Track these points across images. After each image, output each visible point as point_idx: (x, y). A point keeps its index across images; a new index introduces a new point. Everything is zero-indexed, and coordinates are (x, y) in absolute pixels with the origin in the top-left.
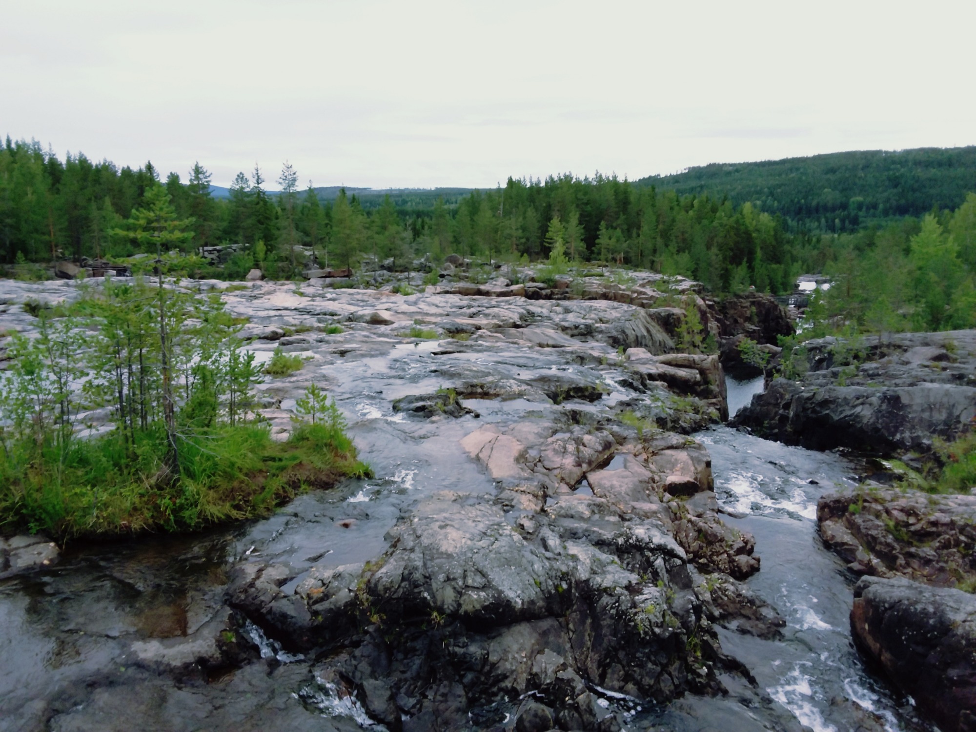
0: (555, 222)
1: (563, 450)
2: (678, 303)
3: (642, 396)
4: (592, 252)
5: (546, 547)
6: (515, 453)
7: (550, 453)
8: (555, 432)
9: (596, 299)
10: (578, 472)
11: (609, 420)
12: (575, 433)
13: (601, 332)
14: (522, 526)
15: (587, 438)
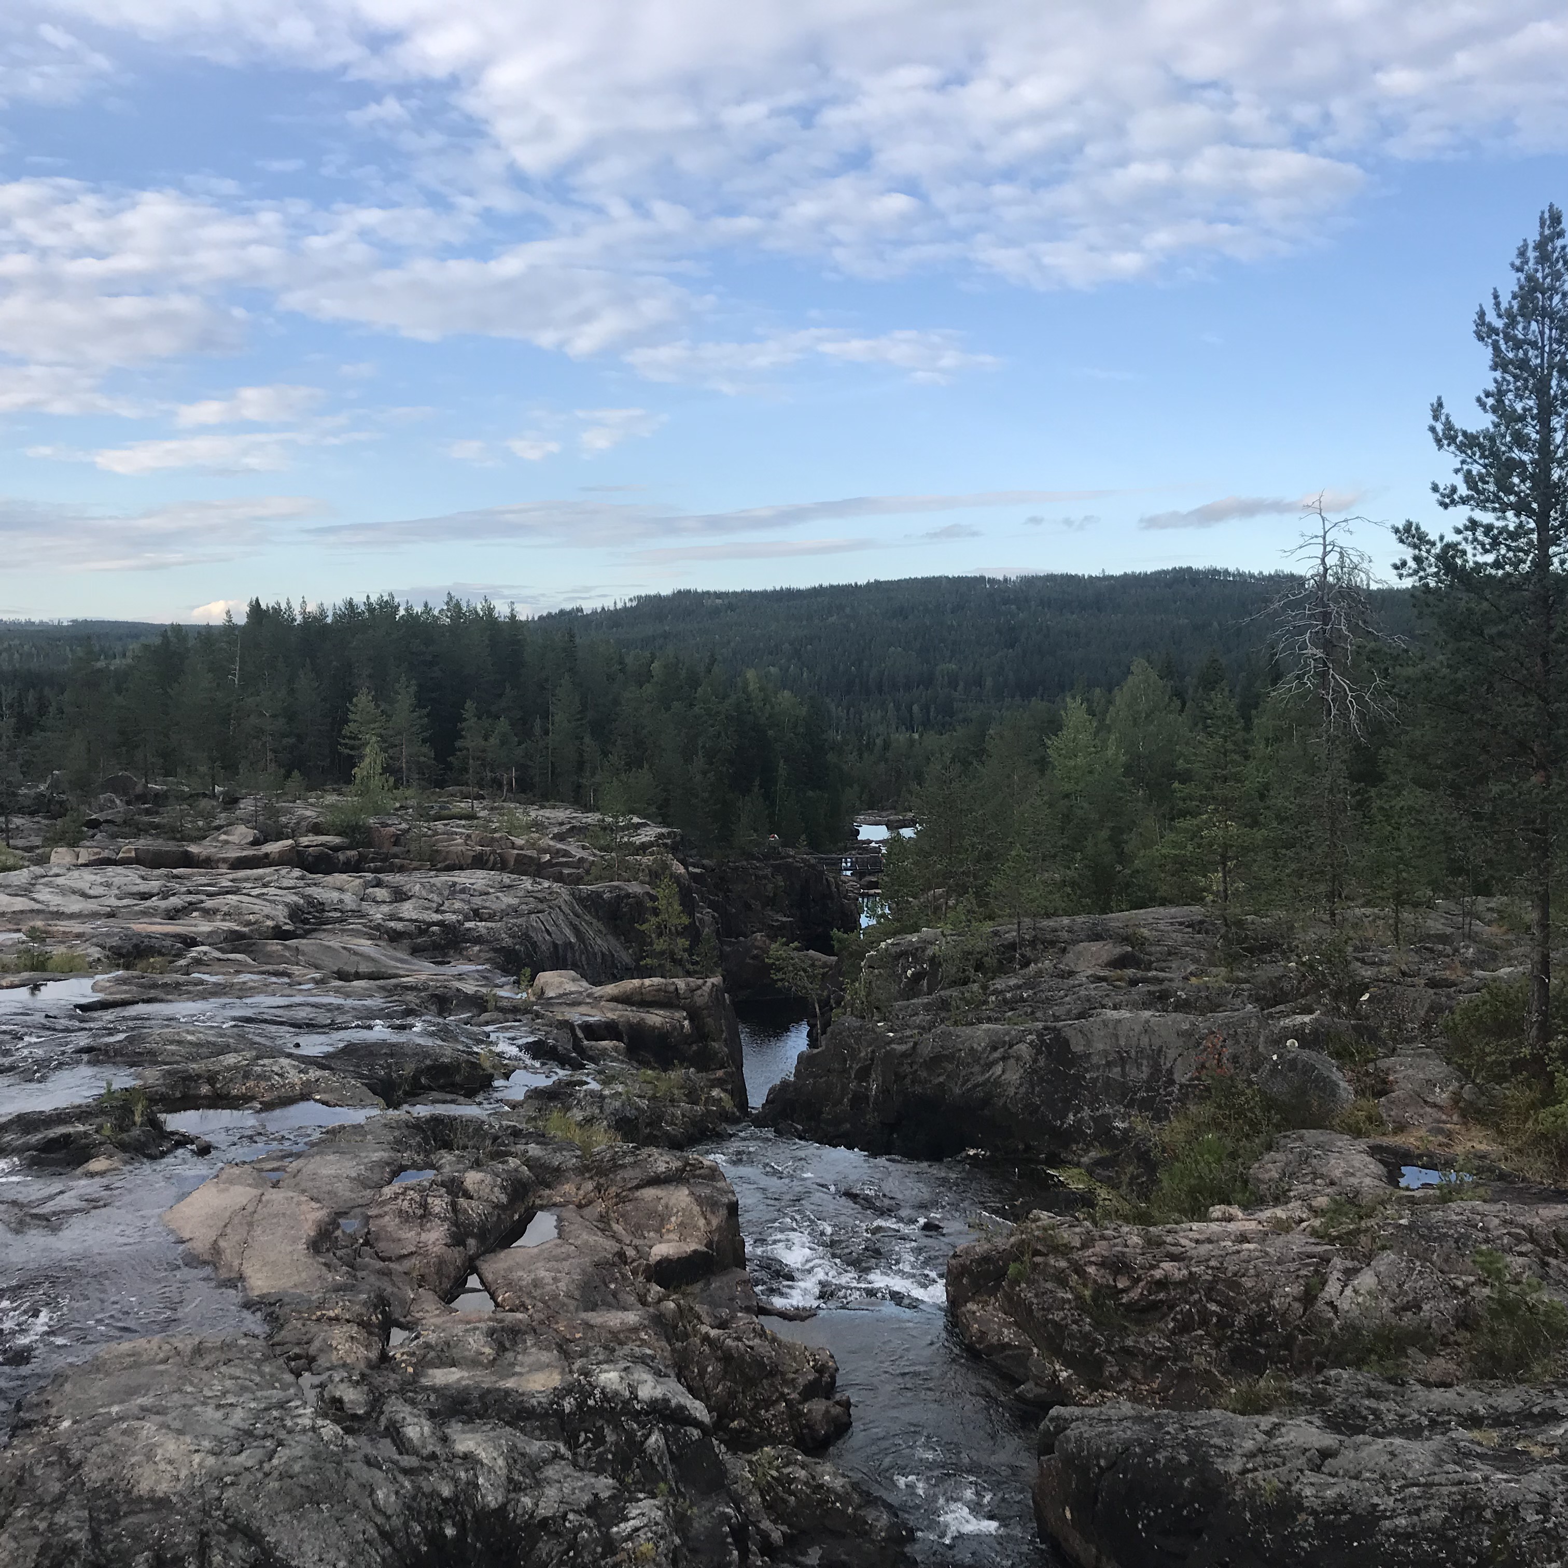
0: (363, 701)
1: (420, 1212)
2: (634, 873)
3: (579, 1076)
4: (449, 767)
5: (402, 1445)
6: (308, 1230)
7: (390, 1223)
8: (399, 1170)
9: (461, 868)
10: (456, 1255)
11: (516, 1133)
12: (447, 1170)
13: (478, 940)
14: (338, 1403)
15: (472, 1178)
